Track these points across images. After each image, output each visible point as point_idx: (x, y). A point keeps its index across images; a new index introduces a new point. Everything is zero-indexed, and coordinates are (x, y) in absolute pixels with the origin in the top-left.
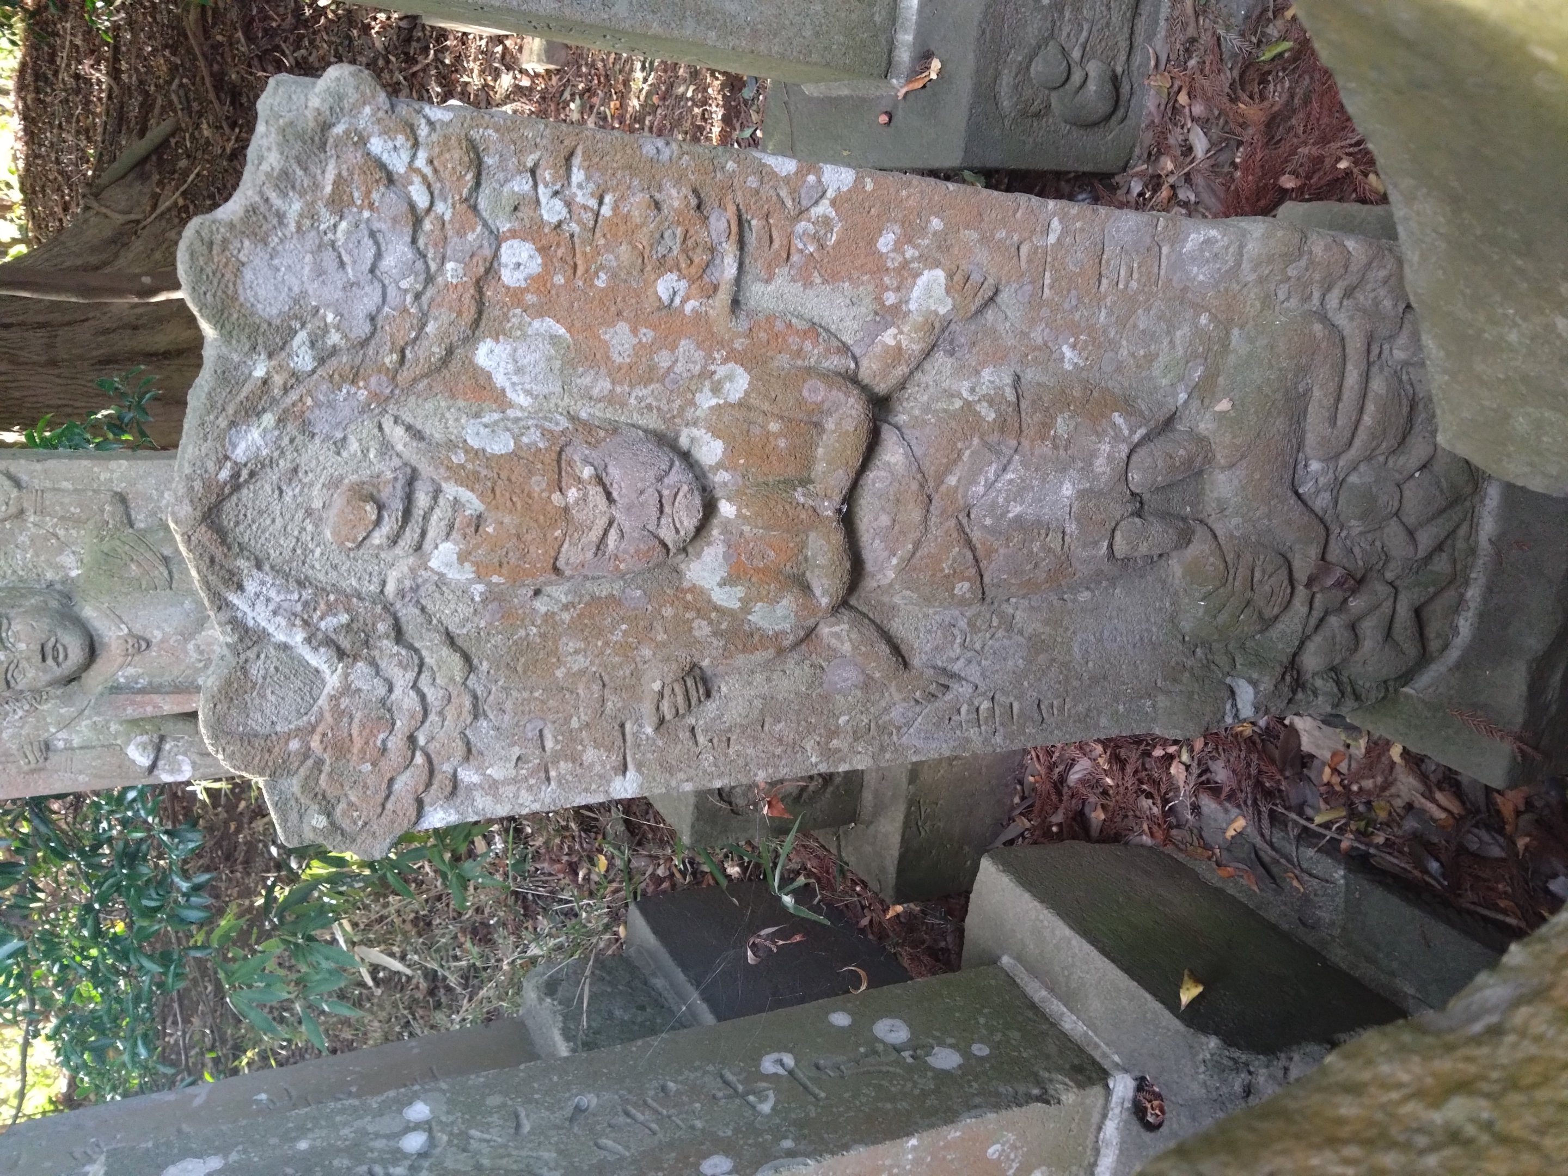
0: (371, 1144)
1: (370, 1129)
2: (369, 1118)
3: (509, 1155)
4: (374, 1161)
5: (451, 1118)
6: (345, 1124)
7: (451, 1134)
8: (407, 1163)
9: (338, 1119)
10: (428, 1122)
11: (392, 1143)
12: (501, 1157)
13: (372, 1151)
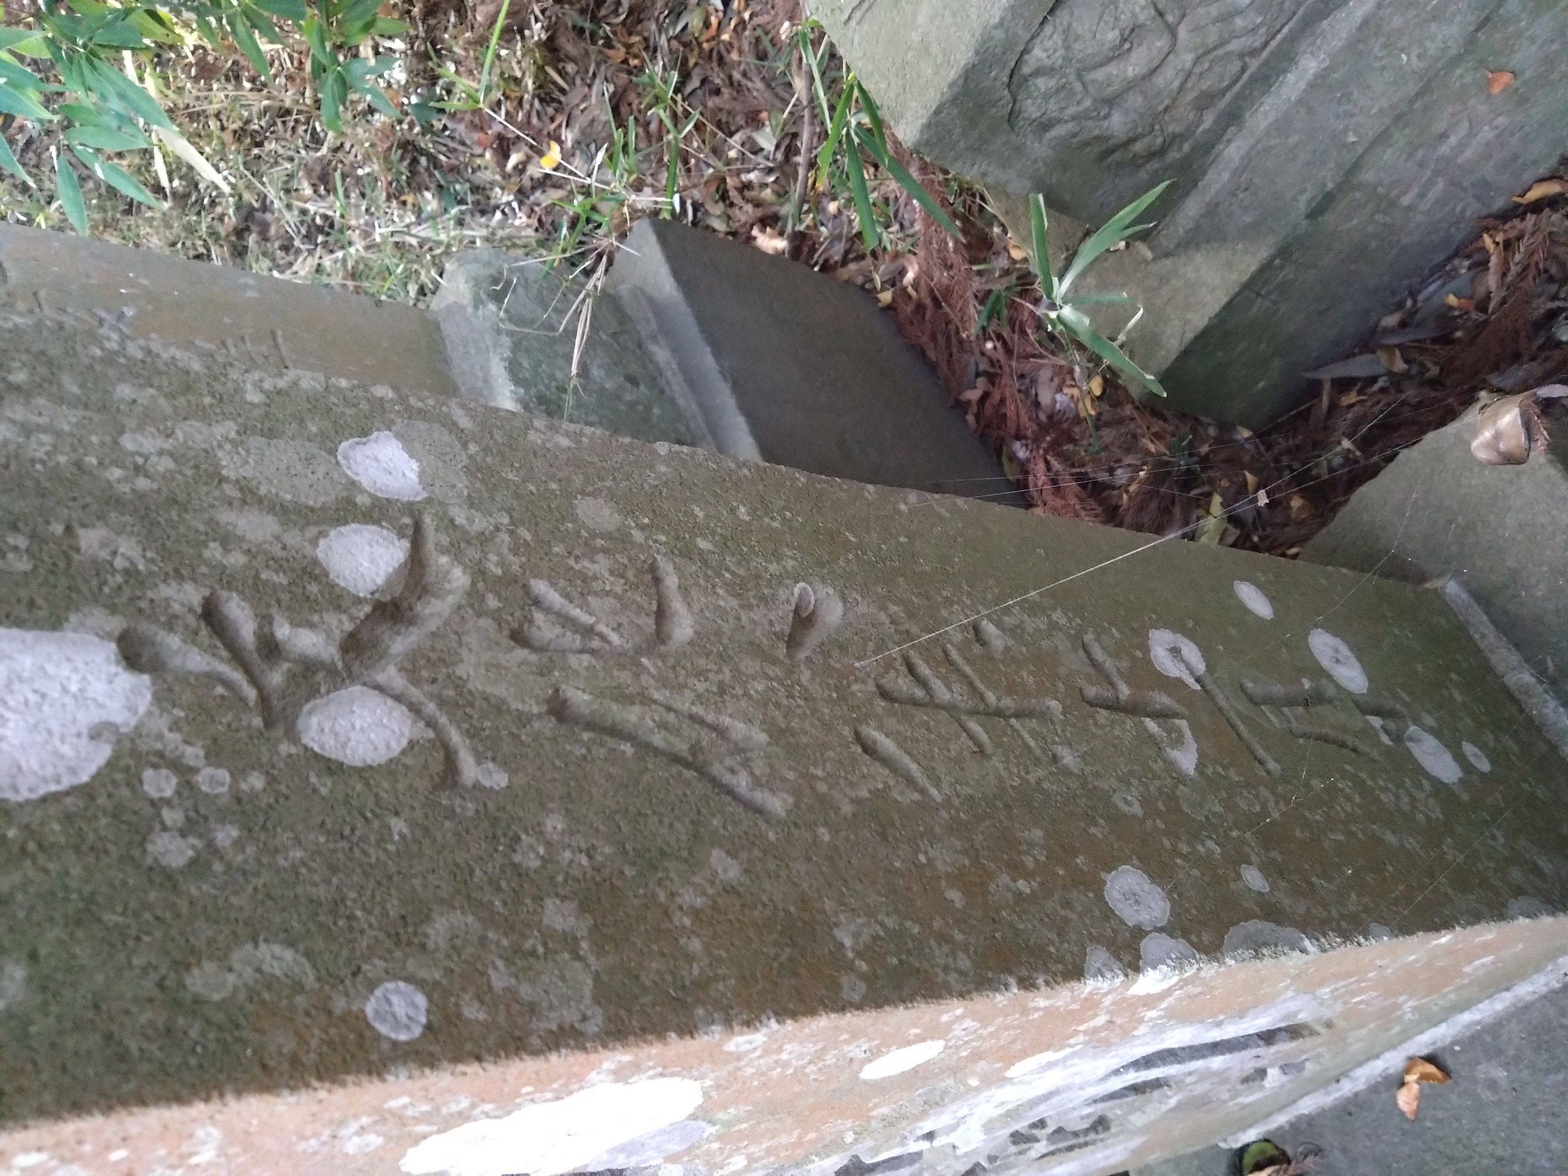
0: (225, 516)
1: (230, 464)
2: (228, 428)
3: (645, 700)
4: (227, 579)
5: (480, 524)
6: (147, 418)
7: (479, 572)
8: (341, 624)
9: (125, 391)
10: (413, 510)
11: (293, 538)
12: (624, 698)
13: (227, 540)
